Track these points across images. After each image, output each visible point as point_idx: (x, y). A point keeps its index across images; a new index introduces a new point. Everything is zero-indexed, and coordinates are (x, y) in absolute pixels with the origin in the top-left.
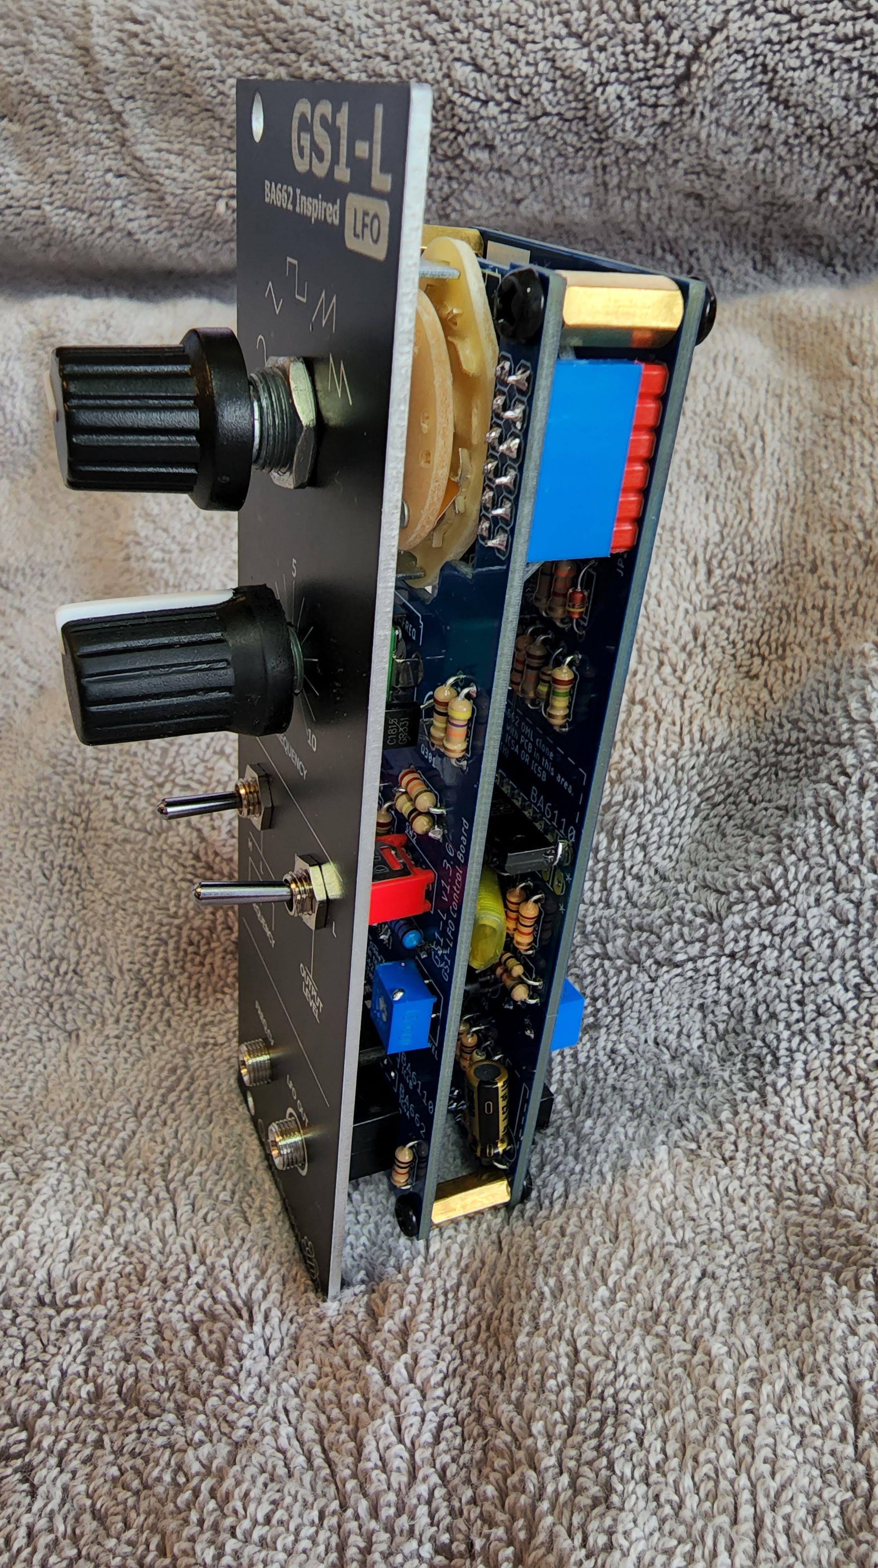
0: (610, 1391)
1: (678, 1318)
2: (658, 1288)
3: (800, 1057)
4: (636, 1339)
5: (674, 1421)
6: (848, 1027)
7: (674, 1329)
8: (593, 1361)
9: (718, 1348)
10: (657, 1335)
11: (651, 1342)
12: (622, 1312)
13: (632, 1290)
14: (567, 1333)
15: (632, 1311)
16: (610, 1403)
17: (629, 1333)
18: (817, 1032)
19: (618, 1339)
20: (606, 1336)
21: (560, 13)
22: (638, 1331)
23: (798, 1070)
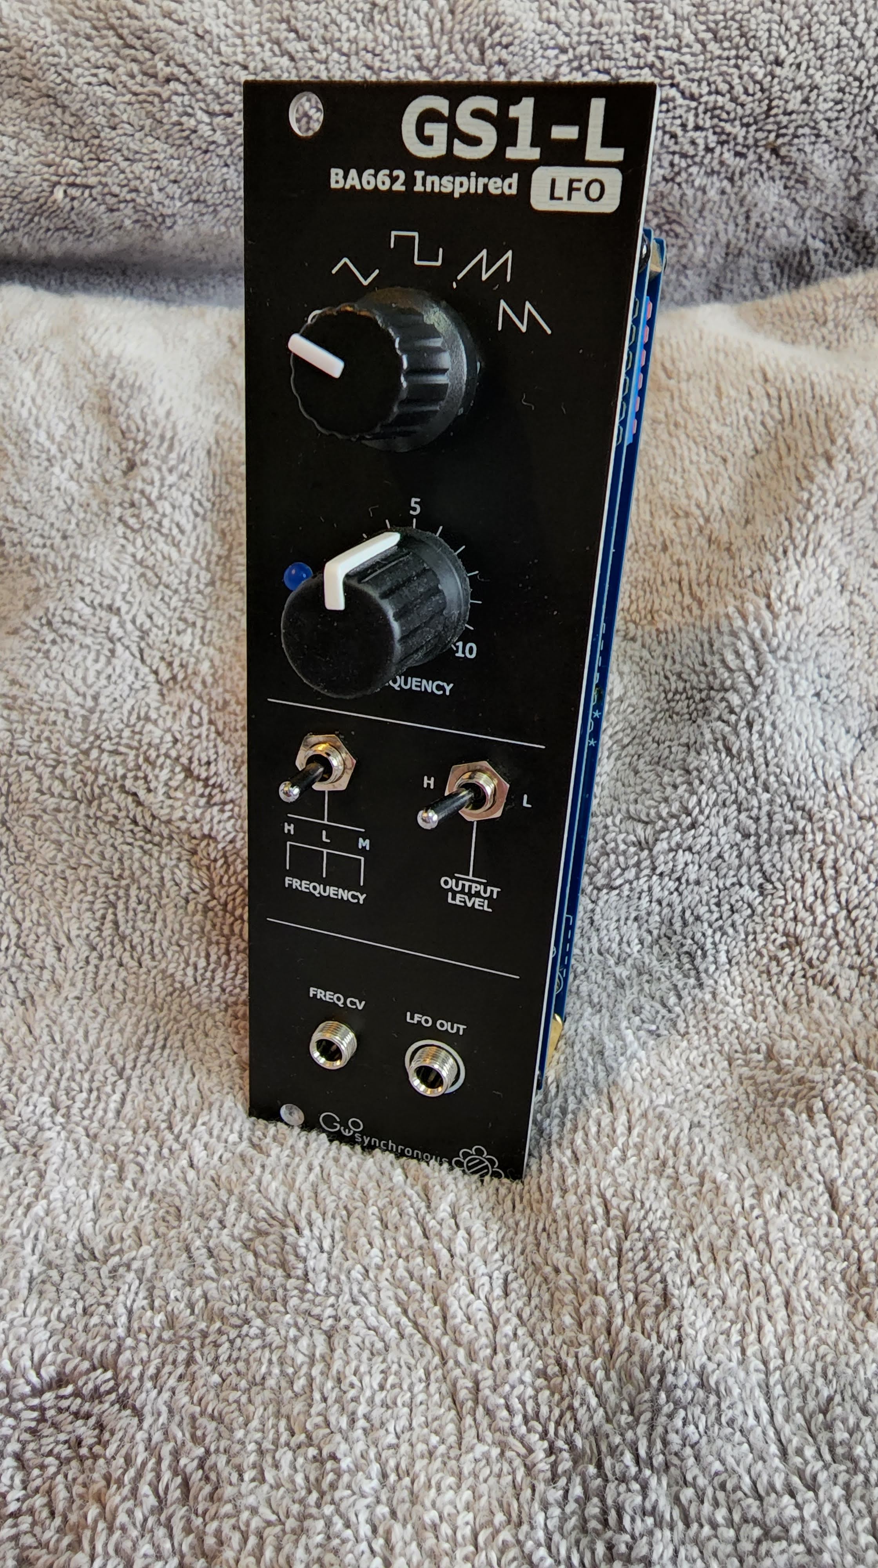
0: (645, 1224)
1: (683, 1160)
2: (661, 1141)
3: (722, 948)
4: (653, 1183)
5: (701, 1238)
6: (757, 919)
7: (682, 1169)
8: (624, 1205)
9: (721, 1177)
10: (668, 1177)
11: (665, 1183)
12: (635, 1165)
13: (640, 1147)
14: (595, 1189)
15: (643, 1162)
16: (648, 1233)
17: (647, 1179)
18: (733, 925)
19: (639, 1185)
20: (628, 1185)
21: (413, 47)
22: (652, 1176)
23: (723, 958)
